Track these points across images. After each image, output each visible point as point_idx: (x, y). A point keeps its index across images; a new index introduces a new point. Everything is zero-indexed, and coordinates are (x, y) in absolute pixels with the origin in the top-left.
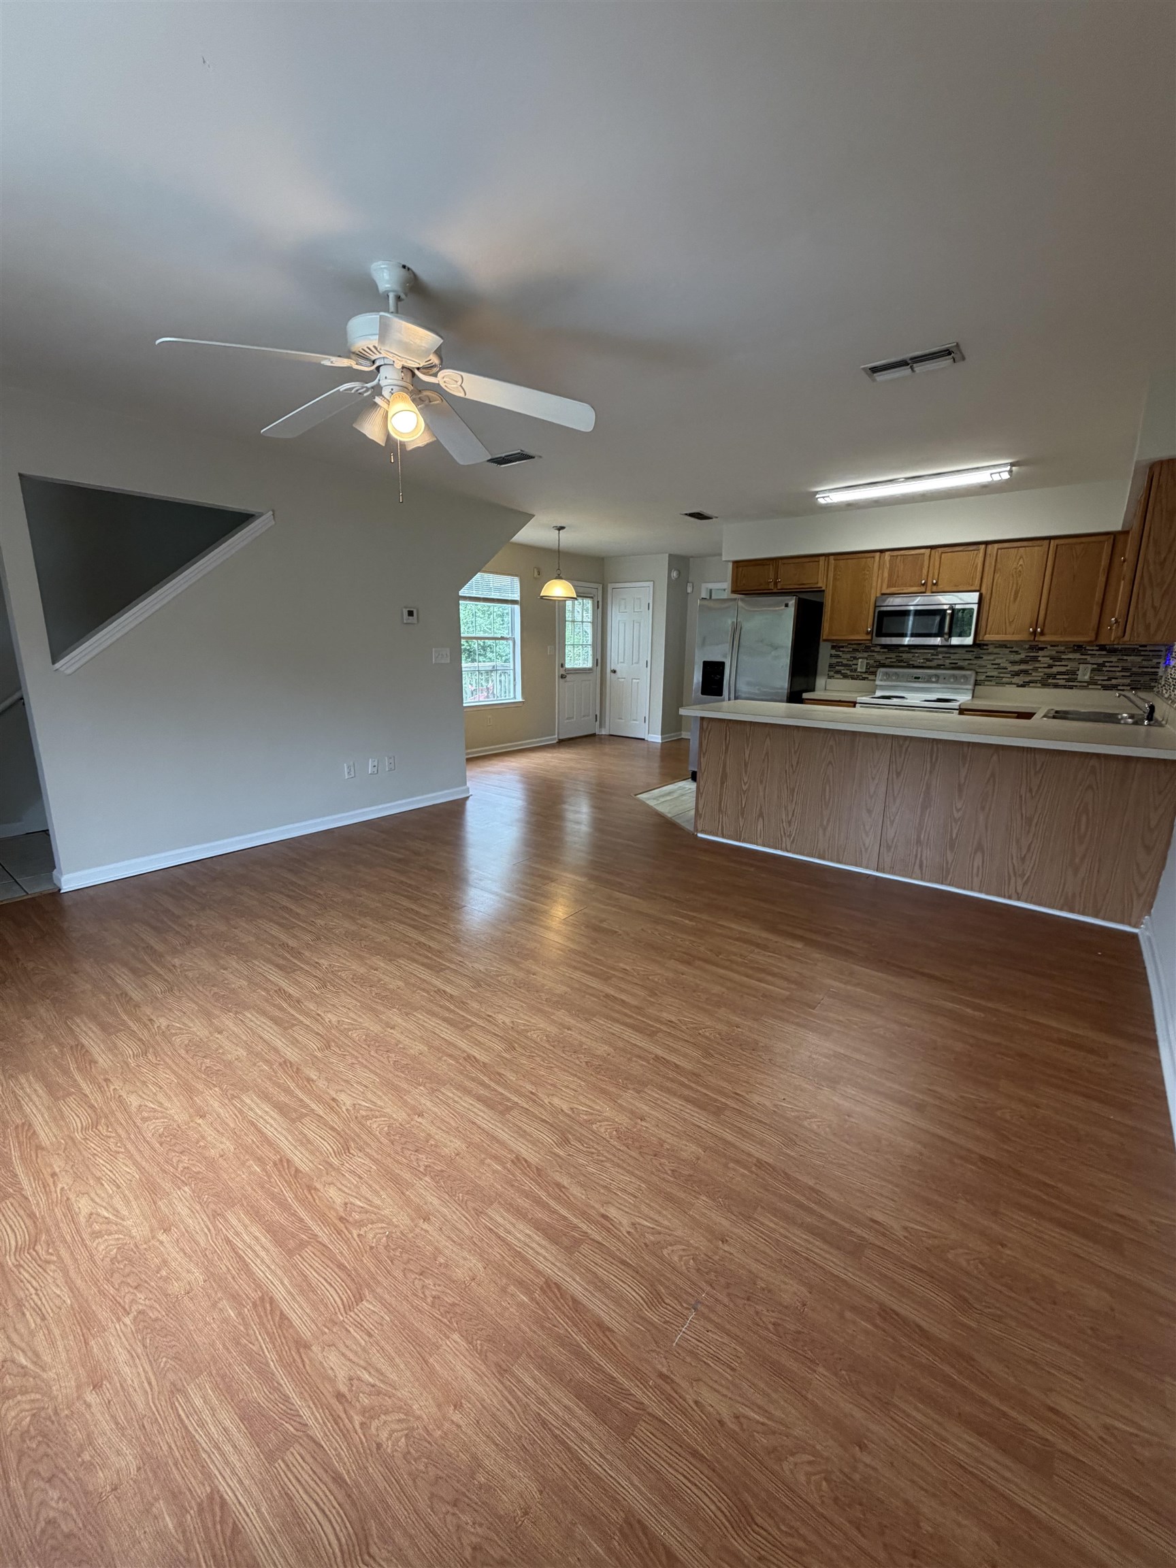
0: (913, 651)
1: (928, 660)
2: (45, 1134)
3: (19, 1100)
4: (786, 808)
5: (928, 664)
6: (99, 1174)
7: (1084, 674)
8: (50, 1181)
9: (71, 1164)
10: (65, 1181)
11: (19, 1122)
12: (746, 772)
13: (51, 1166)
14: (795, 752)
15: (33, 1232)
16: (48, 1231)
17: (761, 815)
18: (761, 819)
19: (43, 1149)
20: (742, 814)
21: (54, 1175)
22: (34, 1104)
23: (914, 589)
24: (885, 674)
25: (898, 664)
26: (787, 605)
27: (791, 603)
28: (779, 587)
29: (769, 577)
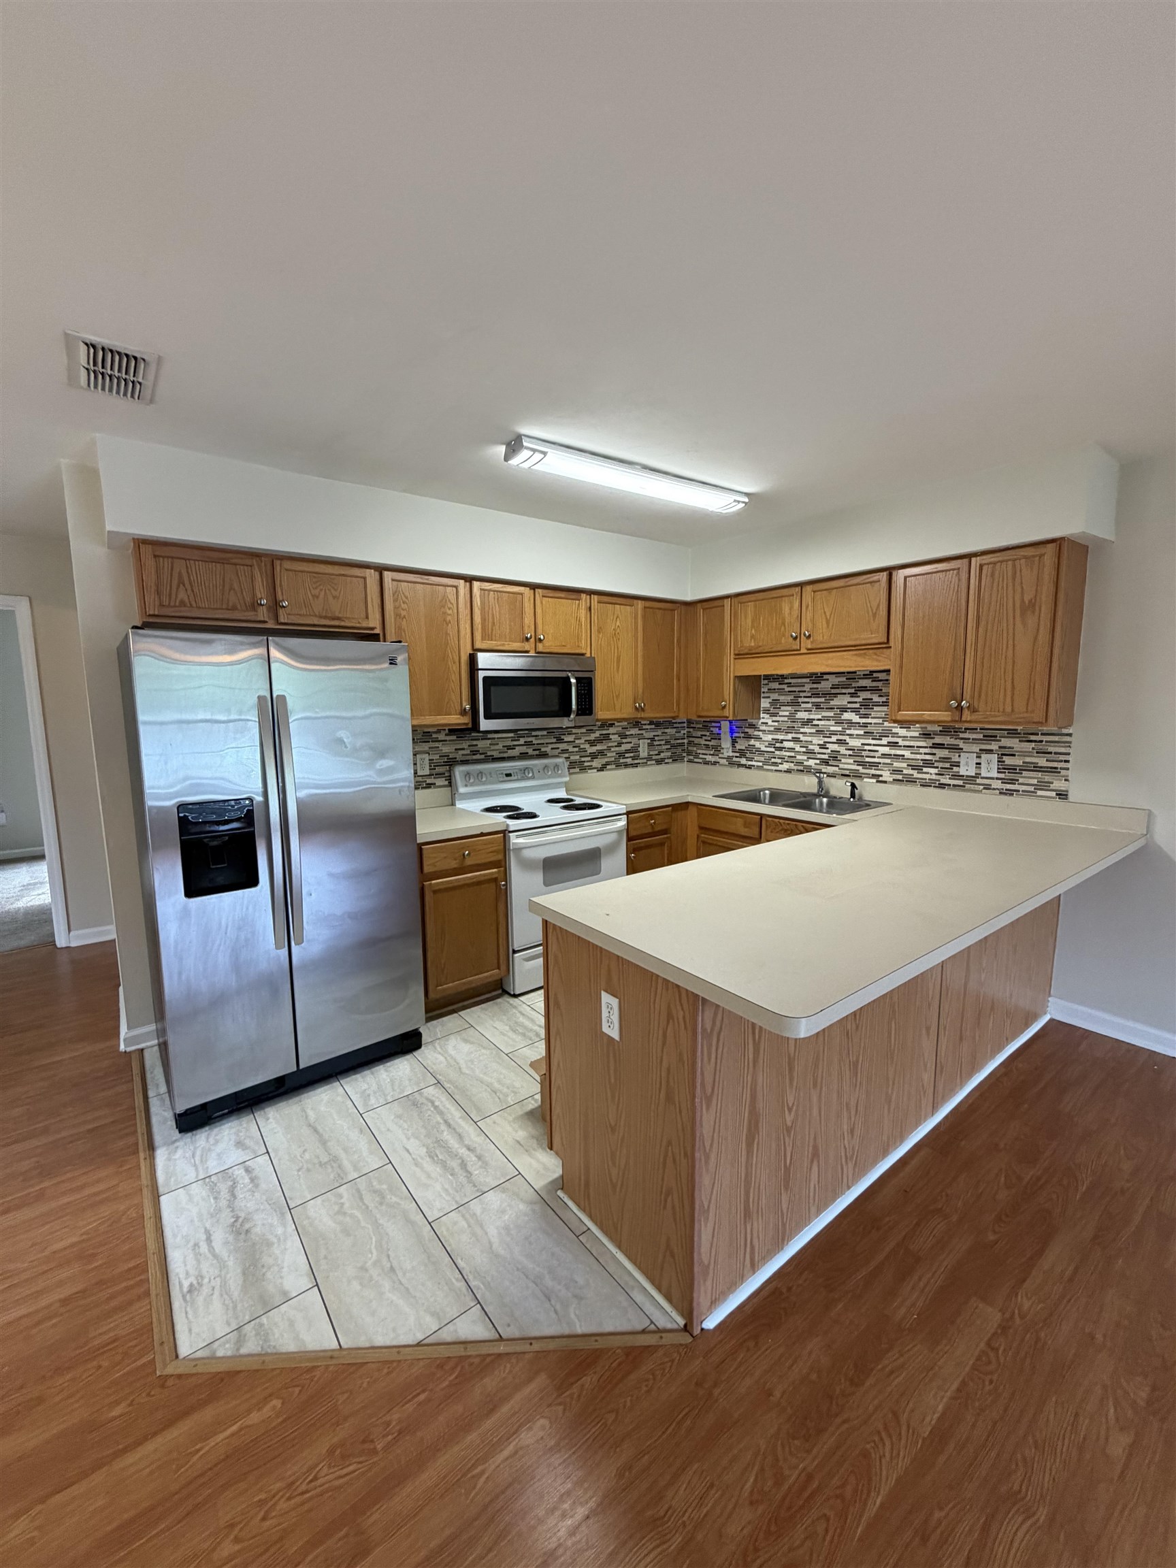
0: (491, 738)
23: (516, 645)
24: (468, 774)
25: (475, 757)
26: (393, 662)
27: (400, 658)
28: (282, 620)
29: (254, 595)
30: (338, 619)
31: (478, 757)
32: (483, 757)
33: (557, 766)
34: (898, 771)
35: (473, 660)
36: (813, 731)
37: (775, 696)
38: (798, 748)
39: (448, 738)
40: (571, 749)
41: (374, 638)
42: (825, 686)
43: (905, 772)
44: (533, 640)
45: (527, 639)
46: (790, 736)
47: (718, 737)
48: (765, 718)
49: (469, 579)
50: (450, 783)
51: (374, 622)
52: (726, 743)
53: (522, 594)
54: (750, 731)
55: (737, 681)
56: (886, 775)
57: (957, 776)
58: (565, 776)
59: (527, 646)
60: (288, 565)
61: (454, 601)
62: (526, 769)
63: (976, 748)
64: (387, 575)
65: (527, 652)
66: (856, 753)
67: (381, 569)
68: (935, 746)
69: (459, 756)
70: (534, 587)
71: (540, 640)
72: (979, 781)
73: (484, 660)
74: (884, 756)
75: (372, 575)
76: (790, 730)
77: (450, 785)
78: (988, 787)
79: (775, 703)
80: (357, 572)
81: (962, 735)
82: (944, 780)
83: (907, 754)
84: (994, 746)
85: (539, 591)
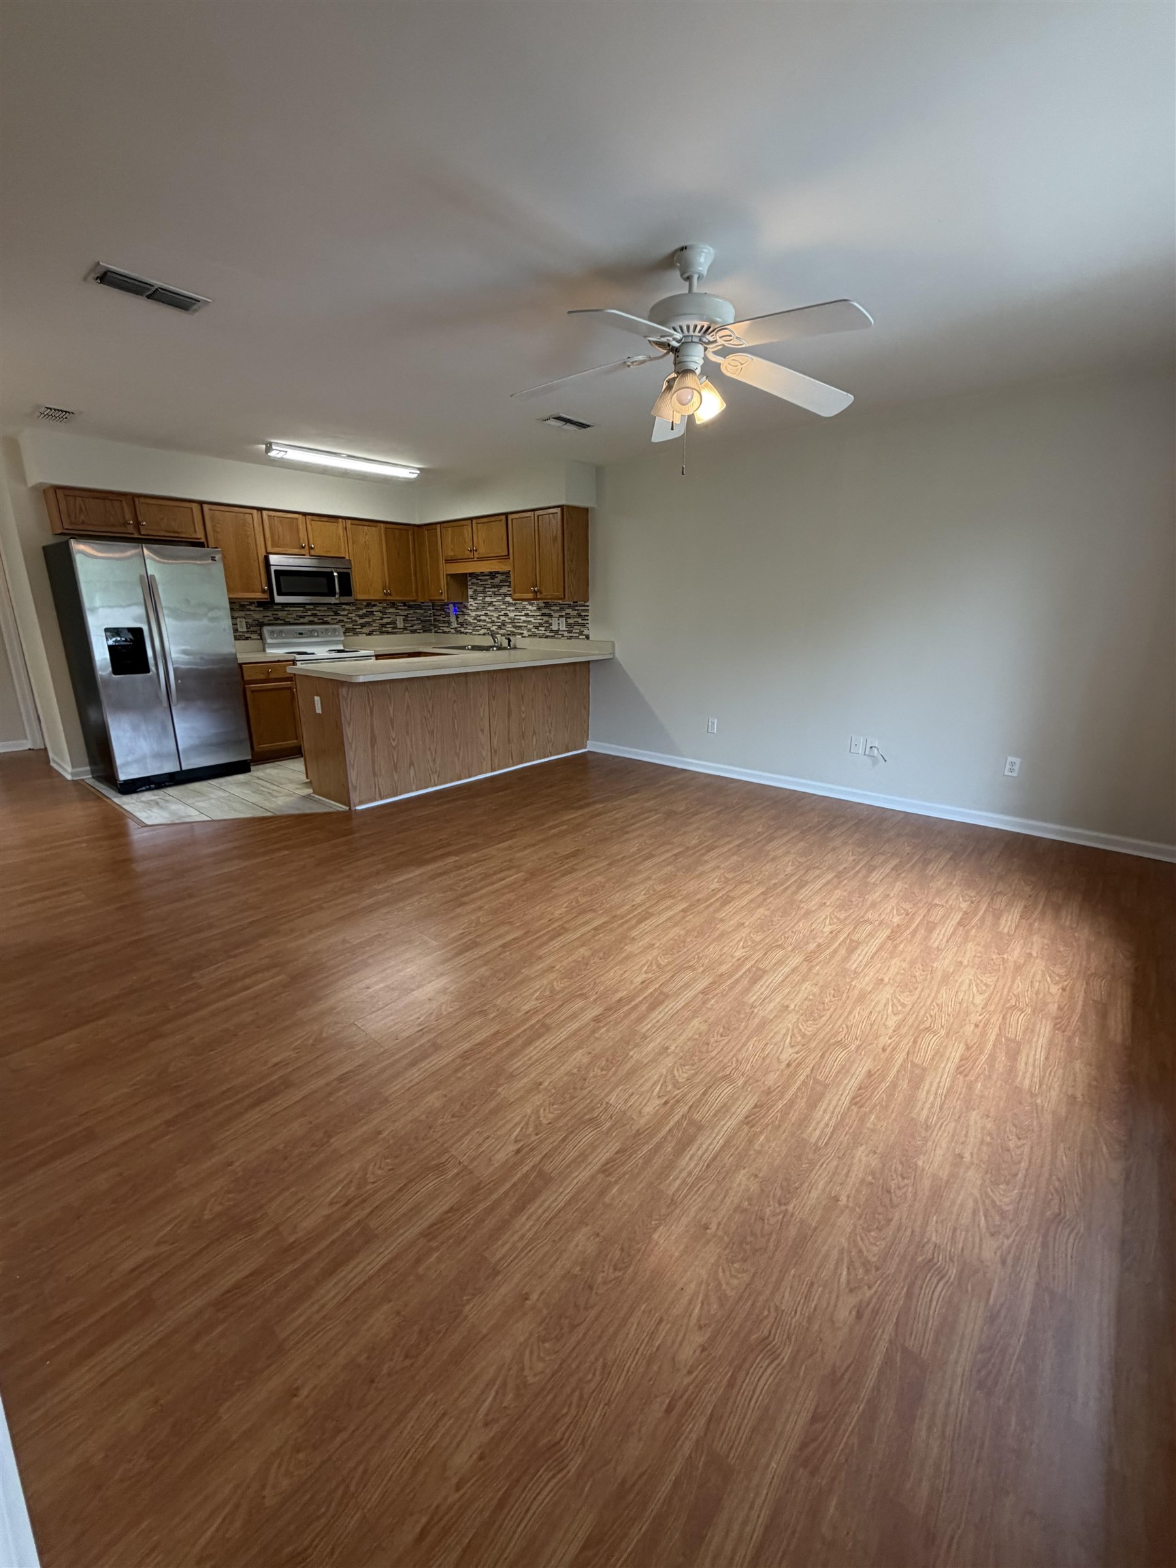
0: (286, 609)
1: (301, 617)
2: (956, 1053)
3: (945, 1096)
4: (430, 749)
5: (302, 620)
6: (958, 1006)
7: (400, 624)
8: (981, 1025)
9: (963, 1023)
10: (975, 1018)
11: (961, 1078)
12: (393, 728)
13: (973, 1032)
14: (430, 699)
15: (1010, 1011)
16: (1003, 1005)
17: (412, 764)
18: (412, 767)
19: (967, 1045)
20: (396, 769)
21: (977, 1026)
22: (940, 1082)
23: (296, 551)
24: (272, 632)
25: (277, 622)
26: (213, 559)
27: (218, 557)
28: (143, 532)
29: (124, 517)
30: (177, 532)
31: (280, 622)
32: (282, 622)
33: (335, 630)
34: (529, 630)
35: (267, 559)
36: (493, 608)
37: (475, 587)
38: (488, 620)
39: (257, 609)
40: (346, 620)
41: (201, 545)
42: (497, 580)
43: (533, 630)
44: (307, 547)
45: (303, 548)
46: (483, 613)
47: (448, 615)
48: (471, 602)
49: (260, 509)
50: (262, 638)
51: (200, 535)
52: (453, 619)
53: (297, 519)
54: (464, 610)
55: (449, 577)
56: (526, 633)
57: (552, 631)
58: (341, 636)
59: (303, 552)
60: (142, 500)
61: (251, 522)
62: (314, 630)
63: (557, 615)
64: (206, 507)
65: (304, 555)
66: (513, 620)
67: (201, 503)
68: (543, 615)
69: (266, 620)
70: (305, 514)
71: (312, 548)
72: (560, 633)
73: (273, 559)
74: (524, 622)
75: (195, 507)
76: (483, 608)
77: (261, 639)
78: (563, 636)
79: (475, 591)
80: (187, 505)
81: (553, 608)
82: (548, 634)
83: (532, 619)
84: (563, 614)
85: (308, 517)
